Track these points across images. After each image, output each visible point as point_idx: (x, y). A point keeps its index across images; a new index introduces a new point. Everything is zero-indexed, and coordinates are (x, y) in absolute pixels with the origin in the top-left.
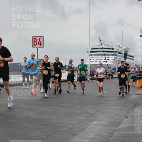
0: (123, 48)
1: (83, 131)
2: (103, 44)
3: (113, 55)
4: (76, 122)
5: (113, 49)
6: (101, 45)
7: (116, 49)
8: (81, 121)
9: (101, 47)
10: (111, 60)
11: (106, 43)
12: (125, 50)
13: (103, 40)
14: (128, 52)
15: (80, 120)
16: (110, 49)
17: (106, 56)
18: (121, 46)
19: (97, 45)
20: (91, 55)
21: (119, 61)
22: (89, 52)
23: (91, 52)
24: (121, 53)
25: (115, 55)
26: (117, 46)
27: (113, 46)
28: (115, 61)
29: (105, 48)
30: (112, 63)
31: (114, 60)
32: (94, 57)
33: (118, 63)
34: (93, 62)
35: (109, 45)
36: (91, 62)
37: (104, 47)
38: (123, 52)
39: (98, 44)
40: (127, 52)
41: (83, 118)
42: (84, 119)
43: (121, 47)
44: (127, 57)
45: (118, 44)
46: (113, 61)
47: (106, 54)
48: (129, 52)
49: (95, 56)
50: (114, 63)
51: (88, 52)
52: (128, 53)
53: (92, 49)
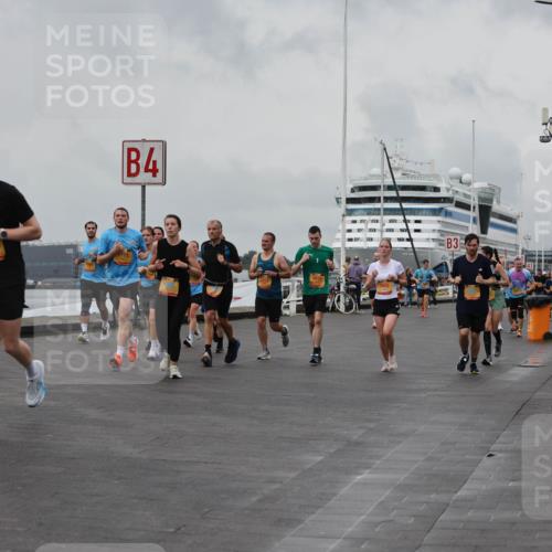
0: (476, 185)
1: (320, 511)
2: (397, 169)
3: (435, 212)
4: (293, 475)
5: (436, 189)
6: (389, 175)
7: (448, 190)
8: (310, 469)
9: (389, 181)
10: (427, 231)
11: (409, 167)
12: (483, 195)
13: (397, 156)
14: (495, 202)
15: (308, 466)
16: (423, 188)
17: (408, 217)
18: (466, 177)
19: (374, 176)
20: (350, 212)
21: (458, 238)
22: (343, 201)
23: (350, 201)
24: (467, 207)
25: (443, 213)
26: (451, 178)
27: (437, 176)
28: (445, 238)
29: (405, 188)
30: (432, 245)
31: (439, 231)
32: (362, 221)
33: (454, 243)
34: (357, 239)
35: (420, 176)
36: (350, 240)
37: (400, 181)
38: (474, 202)
39: (376, 170)
40: (491, 201)
41: (320, 458)
42: (321, 462)
43: (469, 184)
44: (492, 220)
45: (455, 170)
46: (436, 235)
47: (407, 209)
48: (498, 202)
49: (366, 218)
50: (441, 245)
51: (338, 200)
52: (496, 207)
53: (353, 191)
